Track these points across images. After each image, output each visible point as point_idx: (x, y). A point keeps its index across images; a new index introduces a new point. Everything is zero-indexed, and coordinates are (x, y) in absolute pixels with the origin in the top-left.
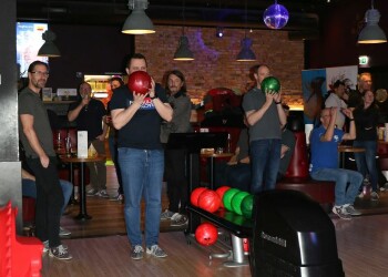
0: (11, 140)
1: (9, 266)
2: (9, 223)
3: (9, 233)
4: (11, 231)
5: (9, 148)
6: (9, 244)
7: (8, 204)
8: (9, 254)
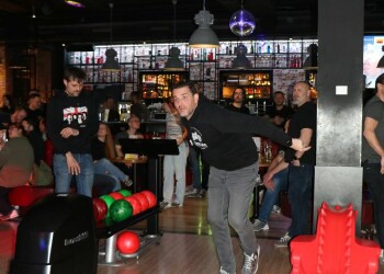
0: (354, 146)
1: (348, 264)
2: (349, 224)
3: (348, 234)
4: (351, 232)
5: (352, 154)
6: (349, 243)
7: (349, 206)
8: (348, 254)
